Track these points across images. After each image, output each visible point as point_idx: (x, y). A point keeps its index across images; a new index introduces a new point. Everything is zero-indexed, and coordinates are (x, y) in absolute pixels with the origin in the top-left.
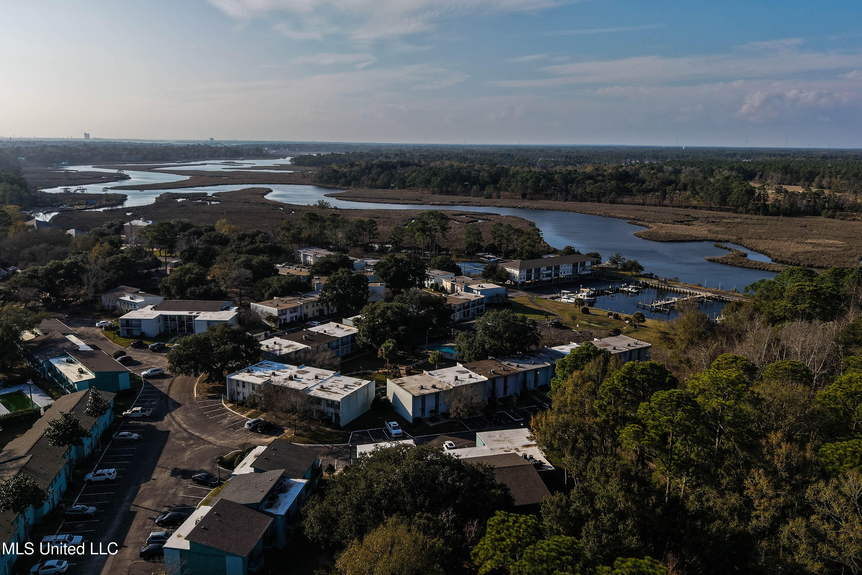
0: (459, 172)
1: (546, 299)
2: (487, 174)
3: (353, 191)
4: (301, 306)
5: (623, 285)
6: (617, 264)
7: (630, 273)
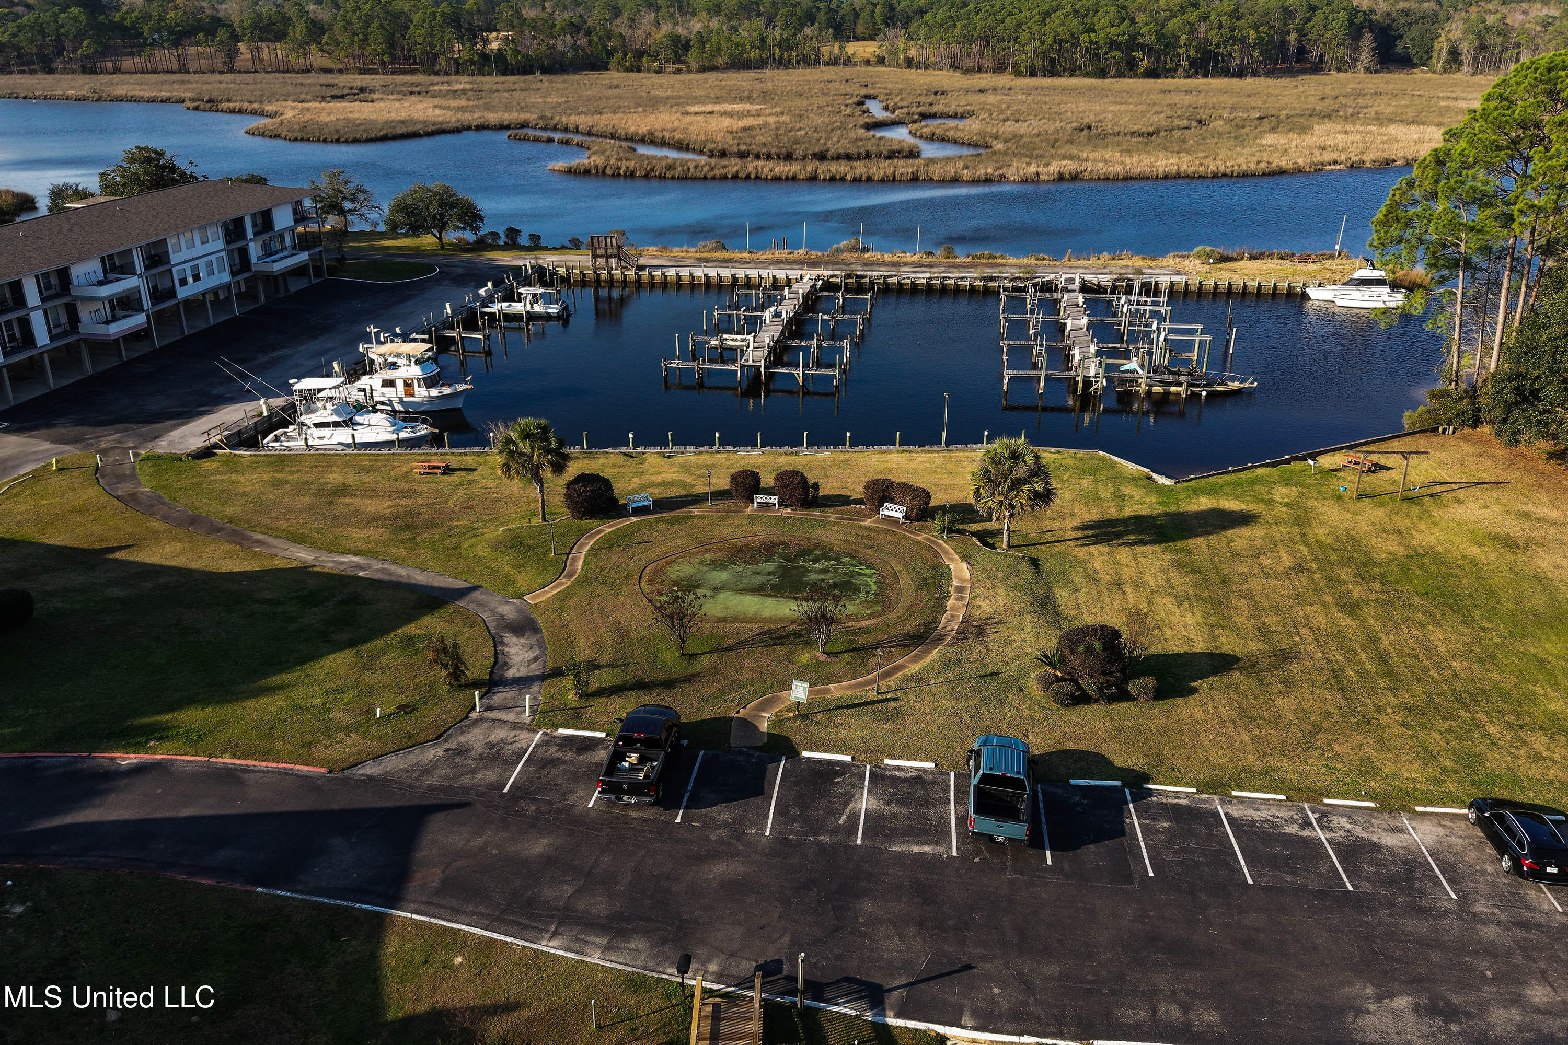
5: (482, 292)
6: (342, 212)
7: (428, 241)
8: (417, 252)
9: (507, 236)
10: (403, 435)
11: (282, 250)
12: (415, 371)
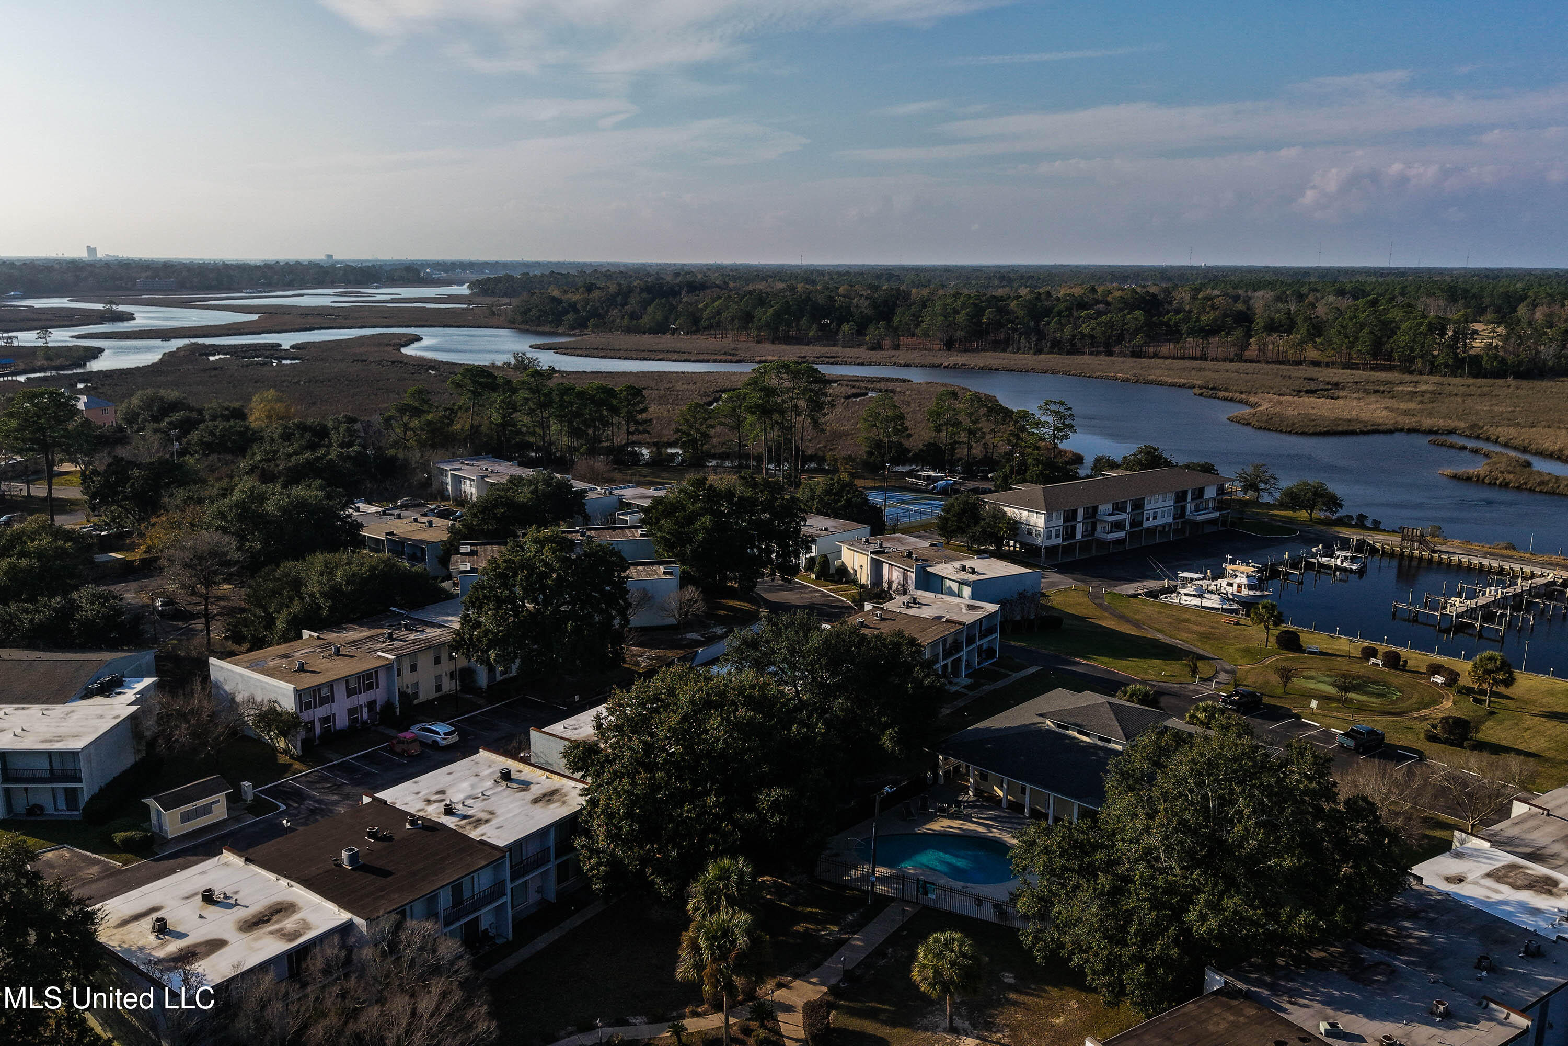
0: (809, 299)
1: (1135, 596)
2: (867, 303)
3: (591, 338)
4: (388, 667)
5: (1314, 550)
6: (1257, 490)
7: (1303, 515)
8: (1291, 520)
9: (1358, 519)
10: (1224, 607)
11: (1205, 509)
12: (1244, 581)
